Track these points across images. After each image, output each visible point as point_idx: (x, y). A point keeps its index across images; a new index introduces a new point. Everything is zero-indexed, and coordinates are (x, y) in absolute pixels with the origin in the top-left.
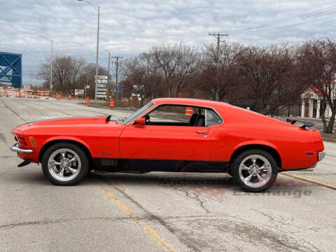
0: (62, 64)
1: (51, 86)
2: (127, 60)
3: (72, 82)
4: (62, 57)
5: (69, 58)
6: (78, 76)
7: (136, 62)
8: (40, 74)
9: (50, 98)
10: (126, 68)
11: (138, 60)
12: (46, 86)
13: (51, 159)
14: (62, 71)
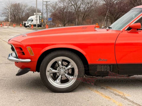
0: (15, 7)
1: (10, 20)
2: (51, 3)
3: (21, 17)
4: (15, 3)
5: (19, 4)
6: (24, 14)
7: (56, 4)
8: (3, 14)
9: (10, 27)
10: (50, 8)
11: (58, 3)
12: (7, 20)
13: (49, 68)
14: (15, 12)
